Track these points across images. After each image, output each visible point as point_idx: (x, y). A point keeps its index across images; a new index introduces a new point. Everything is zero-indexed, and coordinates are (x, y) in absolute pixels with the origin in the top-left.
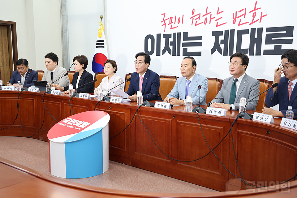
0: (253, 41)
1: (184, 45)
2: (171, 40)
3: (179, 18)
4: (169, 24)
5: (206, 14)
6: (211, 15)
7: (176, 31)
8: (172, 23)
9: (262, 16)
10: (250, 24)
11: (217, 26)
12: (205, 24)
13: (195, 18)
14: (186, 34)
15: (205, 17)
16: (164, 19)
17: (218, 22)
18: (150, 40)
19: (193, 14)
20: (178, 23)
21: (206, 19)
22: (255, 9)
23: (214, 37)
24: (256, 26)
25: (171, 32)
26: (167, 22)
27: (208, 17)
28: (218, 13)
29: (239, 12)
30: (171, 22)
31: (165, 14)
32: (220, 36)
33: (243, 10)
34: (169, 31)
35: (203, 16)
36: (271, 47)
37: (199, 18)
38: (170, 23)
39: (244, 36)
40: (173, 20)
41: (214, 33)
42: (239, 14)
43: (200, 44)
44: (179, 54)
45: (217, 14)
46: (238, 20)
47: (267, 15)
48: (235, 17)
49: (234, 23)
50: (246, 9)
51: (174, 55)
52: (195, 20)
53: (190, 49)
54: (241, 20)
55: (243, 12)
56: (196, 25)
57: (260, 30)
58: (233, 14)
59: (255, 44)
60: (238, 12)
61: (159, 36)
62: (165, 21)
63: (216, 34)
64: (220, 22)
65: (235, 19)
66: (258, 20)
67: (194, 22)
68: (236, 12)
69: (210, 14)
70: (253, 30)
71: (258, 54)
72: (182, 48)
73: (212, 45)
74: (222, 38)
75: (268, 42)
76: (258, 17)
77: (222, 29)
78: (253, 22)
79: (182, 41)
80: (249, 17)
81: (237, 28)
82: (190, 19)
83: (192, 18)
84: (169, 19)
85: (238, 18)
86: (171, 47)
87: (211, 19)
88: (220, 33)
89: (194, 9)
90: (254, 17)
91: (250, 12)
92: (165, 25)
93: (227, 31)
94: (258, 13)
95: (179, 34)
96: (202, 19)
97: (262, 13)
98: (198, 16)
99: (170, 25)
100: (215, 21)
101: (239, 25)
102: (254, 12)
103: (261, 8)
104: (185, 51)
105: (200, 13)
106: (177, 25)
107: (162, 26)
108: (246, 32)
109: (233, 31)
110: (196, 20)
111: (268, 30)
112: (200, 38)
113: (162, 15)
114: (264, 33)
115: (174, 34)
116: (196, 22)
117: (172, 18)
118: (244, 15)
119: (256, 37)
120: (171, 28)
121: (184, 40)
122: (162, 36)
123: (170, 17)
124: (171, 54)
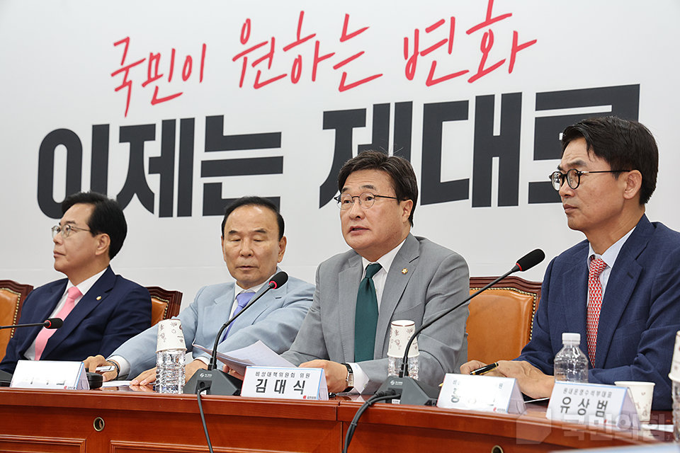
0: (485, 147)
1: (209, 168)
2: (152, 149)
3: (189, 60)
4: (144, 85)
5: (299, 42)
6: (318, 43)
7: (175, 111)
8: (157, 77)
9: (516, 48)
10: (471, 80)
11: (342, 88)
12: (295, 80)
13: (252, 57)
14: (215, 123)
15: (294, 53)
16: (126, 64)
17: (345, 75)
18: (61, 153)
19: (244, 41)
20: (185, 78)
21: (298, 61)
22: (489, 21)
24: (496, 85)
25: (154, 116)
27: (306, 51)
28: (344, 38)
29: (428, 30)
30: (153, 75)
31: (127, 40)
32: (356, 131)
33: (442, 22)
34: (144, 114)
35: (286, 49)
37: (270, 56)
38: (150, 80)
39: (449, 127)
40: (164, 68)
41: (331, 119)
42: (426, 41)
43: (274, 166)
44: (185, 211)
45: (342, 40)
46: (423, 65)
47: (535, 42)
48: (411, 53)
49: (410, 75)
50: (453, 19)
51: (166, 212)
52: (254, 65)
54: (434, 64)
55: (443, 33)
56: (257, 86)
57: (513, 102)
58: (406, 40)
59: (496, 161)
60: (422, 34)
61: (101, 133)
62: (127, 69)
63: (341, 122)
64: (355, 72)
65: (413, 61)
66: (503, 61)
67: (251, 73)
68: (417, 32)
69: (312, 42)
70: (485, 103)
71: (509, 197)
72: (199, 183)
73: (323, 167)
74: (363, 136)
75: (546, 149)
76: (501, 50)
77: (362, 99)
78: (481, 73)
79: (200, 154)
80: (467, 52)
81: (420, 96)
82: (234, 59)
83: (241, 60)
84: (146, 63)
85: (424, 53)
86: (154, 182)
87: (317, 60)
88: (357, 117)
89: (248, 21)
90: (485, 50)
91: (469, 32)
92: (127, 88)
93: (381, 111)
94: (502, 33)
95: (188, 124)
96: (283, 62)
97: (515, 34)
98: (266, 50)
99: (152, 86)
100: (336, 67)
101: (430, 82)
102: (486, 29)
103: (510, 15)
105: (273, 39)
106: (177, 84)
107: (117, 90)
108: (456, 110)
109: (405, 109)
110: (258, 67)
111: (545, 100)
112: (273, 140)
113: (116, 44)
114: (529, 115)
115: (168, 125)
116: (259, 73)
117: (158, 56)
118: (448, 43)
119: (497, 132)
120: (155, 101)
121: (207, 150)
122: (114, 135)
123: (151, 54)
124: (152, 211)
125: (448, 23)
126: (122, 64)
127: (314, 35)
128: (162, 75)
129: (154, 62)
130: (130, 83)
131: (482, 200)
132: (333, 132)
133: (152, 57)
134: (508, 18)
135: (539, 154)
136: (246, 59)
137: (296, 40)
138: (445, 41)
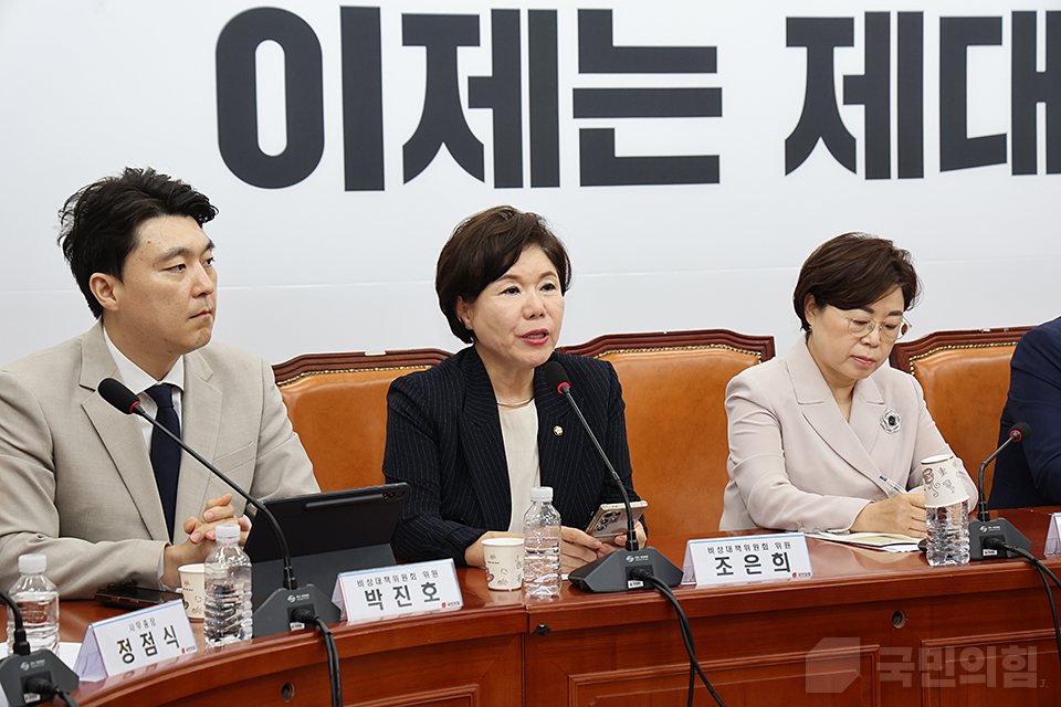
0: (1026, 87)
1: (586, 103)
2: (475, 62)
14: (595, 25)
23: (802, 52)
39: (974, 55)
41: (801, 31)
43: (707, 104)
53: (636, 137)
59: (1041, 108)
70: (1024, 22)
72: (570, 129)
73: (788, 108)
79: (570, 77)
86: (480, 122)
88: (840, 31)
93: (877, 22)
95: (544, 23)
104: (597, 150)
112: (703, 59)
119: (1041, 66)
121: (582, 70)
122: (391, 31)
124: (481, 177)
131: (1024, 164)
132: (804, 50)
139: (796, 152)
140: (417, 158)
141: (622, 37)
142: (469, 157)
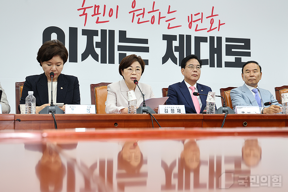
0: (213, 51)
1: (120, 48)
2: (97, 39)
3: (111, 10)
4: (93, 16)
5: (153, 11)
6: (160, 13)
7: (107, 27)
8: (98, 14)
9: (220, 25)
10: (208, 31)
11: (169, 28)
12: (152, 23)
13: (136, 13)
14: (123, 34)
15: (152, 14)
16: (84, 7)
17: (169, 24)
18: (54, 36)
19: (133, 7)
20: (110, 16)
21: (153, 17)
22: (212, 16)
24: (215, 34)
25: (99, 28)
26: (90, 12)
27: (156, 14)
28: (169, 13)
29: (195, 15)
30: (96, 13)
32: (174, 42)
33: (199, 13)
34: (92, 25)
35: (149, 13)
36: (232, 59)
37: (143, 14)
38: (95, 14)
39: (202, 44)
40: (101, 10)
41: (165, 37)
42: (195, 18)
43: (146, 50)
44: (112, 61)
46: (194, 25)
47: (225, 24)
48: (190, 21)
49: (190, 27)
50: (202, 13)
51: (103, 61)
52: (137, 16)
54: (197, 25)
55: (199, 17)
56: (138, 23)
57: (219, 39)
58: (188, 17)
59: (216, 55)
60: (193, 16)
61: (73, 31)
62: (85, 9)
63: (169, 39)
64: (172, 23)
65: (191, 23)
66: (217, 27)
67: (136, 19)
68: (192, 15)
69: (158, 12)
70: (212, 38)
71: (219, 65)
72: (117, 53)
73: (163, 52)
74: (176, 43)
75: (229, 53)
76: (216, 24)
78: (211, 30)
79: (117, 43)
80: (206, 24)
81: (194, 34)
82: (130, 13)
83: (132, 13)
84: (93, 8)
85: (194, 22)
86: (98, 51)
87: (160, 18)
88: (174, 38)
89: (135, 1)
90: (212, 22)
91: (207, 18)
92: (85, 16)
93: (181, 36)
94: (216, 20)
95: (112, 33)
96: (148, 17)
97: (220, 21)
98: (142, 12)
99: (96, 17)
100: (166, 21)
101: (196, 30)
102: (211, 18)
105: (144, 9)
106: (107, 18)
107: (80, 16)
108: (204, 39)
109: (189, 37)
110: (139, 17)
111: (228, 40)
112: (145, 41)
114: (224, 43)
115: (104, 32)
116: (139, 19)
117: (98, 7)
118: (201, 20)
119: (216, 47)
120: (97, 22)
121: (120, 42)
122: (80, 32)
123: (95, 5)
124: (98, 61)
125: (201, 14)
126: (82, 6)
127: (159, 10)
128: (100, 13)
129: (97, 8)
130: (86, 14)
131: (212, 65)
132: (166, 41)
133: (96, 6)
134: (217, 16)
135: (227, 54)
136: (134, 13)
137: (152, 10)
138: (200, 19)
139: (164, 60)
140: (84, 57)
141: (128, 36)
142: (95, 57)
